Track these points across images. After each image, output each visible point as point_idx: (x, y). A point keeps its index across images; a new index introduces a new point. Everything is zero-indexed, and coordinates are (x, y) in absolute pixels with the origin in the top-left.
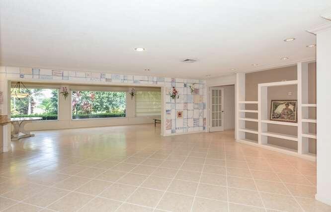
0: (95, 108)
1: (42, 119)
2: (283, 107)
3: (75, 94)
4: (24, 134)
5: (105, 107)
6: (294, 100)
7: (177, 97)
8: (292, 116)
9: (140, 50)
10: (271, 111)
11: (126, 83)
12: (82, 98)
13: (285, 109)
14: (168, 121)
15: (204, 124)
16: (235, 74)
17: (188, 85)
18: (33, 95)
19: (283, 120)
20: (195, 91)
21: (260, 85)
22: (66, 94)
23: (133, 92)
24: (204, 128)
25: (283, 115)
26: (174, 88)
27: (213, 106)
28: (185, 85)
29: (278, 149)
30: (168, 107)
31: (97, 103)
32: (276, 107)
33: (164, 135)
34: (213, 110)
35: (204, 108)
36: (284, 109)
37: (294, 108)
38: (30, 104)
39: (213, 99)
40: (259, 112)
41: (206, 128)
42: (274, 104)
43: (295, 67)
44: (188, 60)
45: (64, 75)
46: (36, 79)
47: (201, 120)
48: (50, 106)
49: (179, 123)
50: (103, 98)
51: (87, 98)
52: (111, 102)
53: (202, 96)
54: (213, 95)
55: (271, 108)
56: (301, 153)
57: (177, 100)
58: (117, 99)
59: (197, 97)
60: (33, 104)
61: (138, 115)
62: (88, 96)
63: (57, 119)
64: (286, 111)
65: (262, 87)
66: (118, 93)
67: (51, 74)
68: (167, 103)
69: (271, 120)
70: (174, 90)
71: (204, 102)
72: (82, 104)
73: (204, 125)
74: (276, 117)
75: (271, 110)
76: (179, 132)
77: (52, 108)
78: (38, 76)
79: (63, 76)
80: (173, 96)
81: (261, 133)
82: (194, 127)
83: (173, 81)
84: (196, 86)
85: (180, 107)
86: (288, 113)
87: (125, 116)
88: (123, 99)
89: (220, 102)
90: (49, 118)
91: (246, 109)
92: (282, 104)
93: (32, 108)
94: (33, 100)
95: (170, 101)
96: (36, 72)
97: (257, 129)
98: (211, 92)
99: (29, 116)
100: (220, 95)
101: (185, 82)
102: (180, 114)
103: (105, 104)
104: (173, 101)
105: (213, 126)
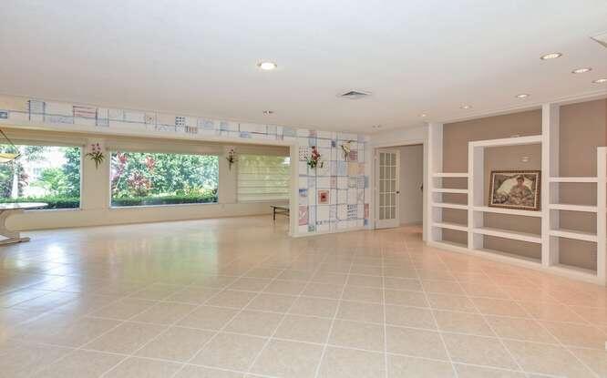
0: (157, 186)
1: (44, 208)
2: (514, 182)
3: (117, 159)
4: (5, 238)
5: (175, 183)
6: (532, 172)
7: (319, 164)
8: (529, 199)
9: (268, 66)
10: (490, 191)
11: (224, 137)
12: (130, 167)
13: (518, 187)
14: (302, 209)
15: (366, 214)
16: (426, 124)
17: (339, 143)
18: (23, 161)
19: (514, 206)
20: (351, 156)
21: (472, 145)
22: (98, 158)
23: (232, 155)
24: (365, 222)
25: (514, 198)
26: (313, 147)
27: (381, 183)
28: (334, 144)
29: (504, 257)
30: (303, 183)
31: (160, 177)
32: (500, 183)
33: (296, 236)
34: (382, 190)
35: (366, 186)
36: (514, 187)
37: (534, 185)
38: (16, 177)
39: (382, 169)
40: (470, 192)
41: (369, 222)
42: (496, 178)
43: (538, 112)
44: (351, 93)
45: (99, 117)
46: (36, 123)
47: (361, 208)
48: (59, 183)
49: (323, 212)
50: (171, 166)
51: (139, 166)
52: (186, 175)
53: (361, 165)
54: (382, 163)
55: (491, 186)
56: (547, 264)
57: (320, 171)
58: (198, 169)
59: (354, 165)
60: (23, 177)
61: (240, 199)
62: (141, 162)
63: (78, 206)
64: (518, 190)
65: (475, 148)
66: (202, 159)
67: (72, 114)
68: (301, 176)
69: (490, 206)
70: (315, 152)
71: (366, 175)
72: (131, 178)
73: (365, 216)
74: (499, 200)
75: (491, 189)
76: (321, 229)
77: (65, 187)
78: (41, 116)
79: (96, 118)
80: (313, 164)
81: (473, 230)
82: (348, 219)
83: (312, 136)
84: (353, 146)
85: (324, 184)
86: (521, 193)
87: (215, 200)
88: (211, 170)
89: (394, 177)
90: (60, 205)
91: (444, 186)
92: (511, 178)
93: (20, 186)
94: (22, 169)
95: (305, 173)
96: (37, 107)
97: (465, 223)
98: (378, 158)
99: (17, 201)
100: (394, 163)
101: (334, 138)
102: (323, 197)
103: (175, 178)
104: (312, 172)
105: (381, 218)
